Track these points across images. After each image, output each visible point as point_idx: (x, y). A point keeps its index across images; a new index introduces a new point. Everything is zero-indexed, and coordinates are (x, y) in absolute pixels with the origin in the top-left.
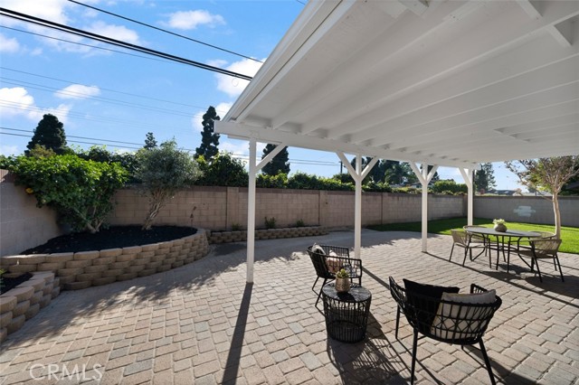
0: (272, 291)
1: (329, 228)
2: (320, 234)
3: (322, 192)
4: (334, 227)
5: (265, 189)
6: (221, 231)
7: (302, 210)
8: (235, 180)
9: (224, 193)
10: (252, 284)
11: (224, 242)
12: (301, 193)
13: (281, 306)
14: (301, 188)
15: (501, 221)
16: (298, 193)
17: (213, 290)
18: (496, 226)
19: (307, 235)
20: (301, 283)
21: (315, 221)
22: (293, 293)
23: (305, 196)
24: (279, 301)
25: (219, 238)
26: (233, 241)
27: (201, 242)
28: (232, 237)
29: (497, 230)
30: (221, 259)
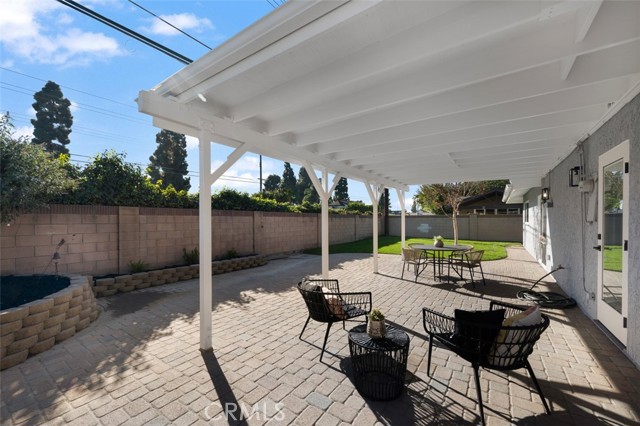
0: (248, 355)
1: (267, 256)
2: (259, 265)
3: (257, 214)
4: (271, 255)
5: (181, 210)
6: (113, 276)
7: (233, 236)
8: (132, 197)
9: (113, 217)
10: (211, 350)
11: (119, 292)
12: (231, 215)
13: (277, 373)
14: (231, 208)
15: (439, 237)
16: (226, 215)
17: (148, 377)
18: (436, 242)
19: (243, 268)
20: (280, 334)
21: (249, 249)
22: (277, 350)
23: (236, 219)
24: (268, 367)
25: (109, 287)
26: (136, 289)
27: (85, 299)
28: (135, 283)
29: (437, 246)
30: (132, 320)
